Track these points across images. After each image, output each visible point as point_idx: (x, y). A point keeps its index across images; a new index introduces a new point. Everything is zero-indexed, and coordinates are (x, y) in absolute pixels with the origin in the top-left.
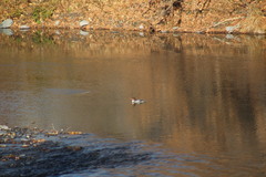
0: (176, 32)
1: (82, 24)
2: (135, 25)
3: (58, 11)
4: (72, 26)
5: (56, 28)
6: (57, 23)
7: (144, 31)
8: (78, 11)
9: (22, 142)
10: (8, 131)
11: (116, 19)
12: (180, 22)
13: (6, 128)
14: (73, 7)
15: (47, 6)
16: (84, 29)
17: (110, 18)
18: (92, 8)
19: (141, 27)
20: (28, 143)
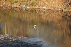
0: (69, 11)
1: (44, 8)
2: (58, 9)
3: (38, 4)
4: (41, 8)
5: (37, 8)
6: (37, 7)
7: (60, 10)
8: (43, 4)
9: (10, 40)
10: (8, 36)
11: (53, 7)
12: (70, 8)
13: (8, 35)
14: (42, 3)
15: (35, 2)
16: (44, 9)
17: (51, 6)
18: (47, 3)
19: (59, 9)
20: (12, 40)
